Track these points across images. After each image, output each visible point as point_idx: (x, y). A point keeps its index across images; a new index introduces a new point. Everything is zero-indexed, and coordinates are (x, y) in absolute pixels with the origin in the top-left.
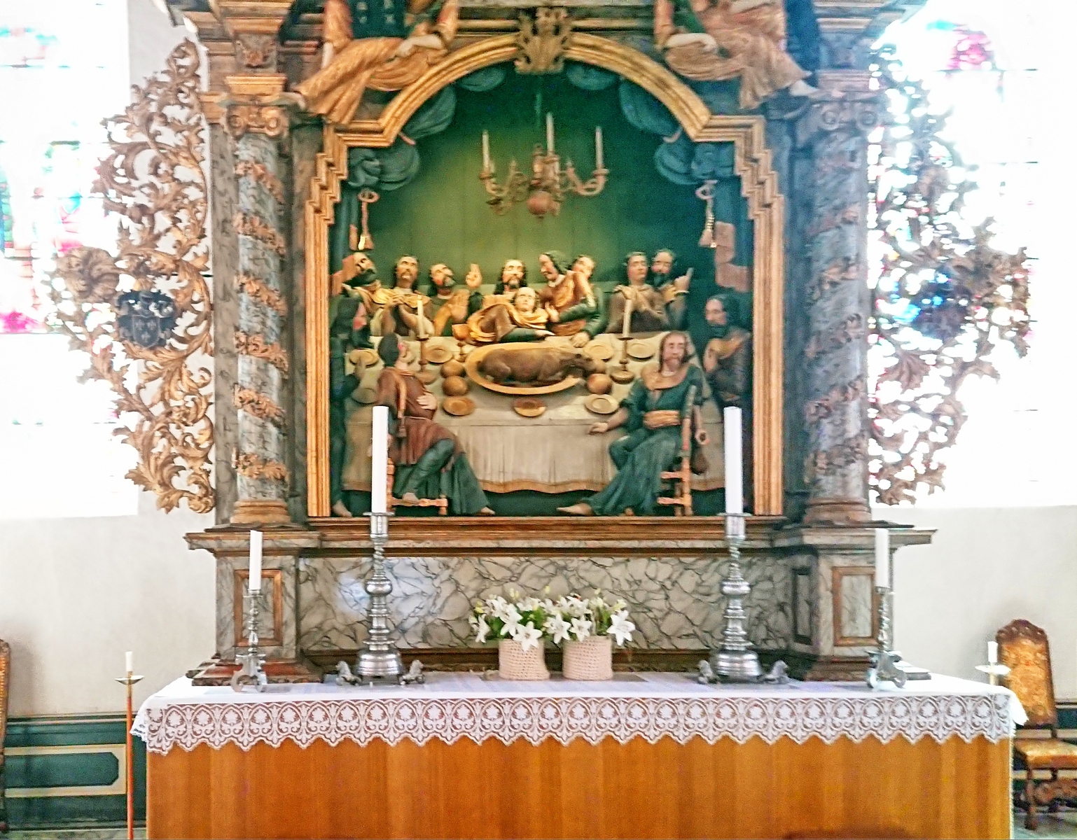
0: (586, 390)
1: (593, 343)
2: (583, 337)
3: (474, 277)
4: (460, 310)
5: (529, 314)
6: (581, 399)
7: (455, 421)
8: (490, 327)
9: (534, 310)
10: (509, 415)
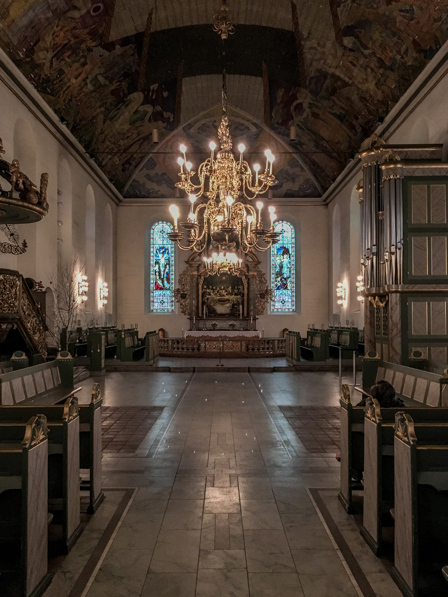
0: (229, 303)
1: (231, 297)
2: (230, 296)
3: (218, 289)
4: (216, 293)
5: (224, 293)
7: (215, 306)
8: (220, 295)
10: (221, 305)
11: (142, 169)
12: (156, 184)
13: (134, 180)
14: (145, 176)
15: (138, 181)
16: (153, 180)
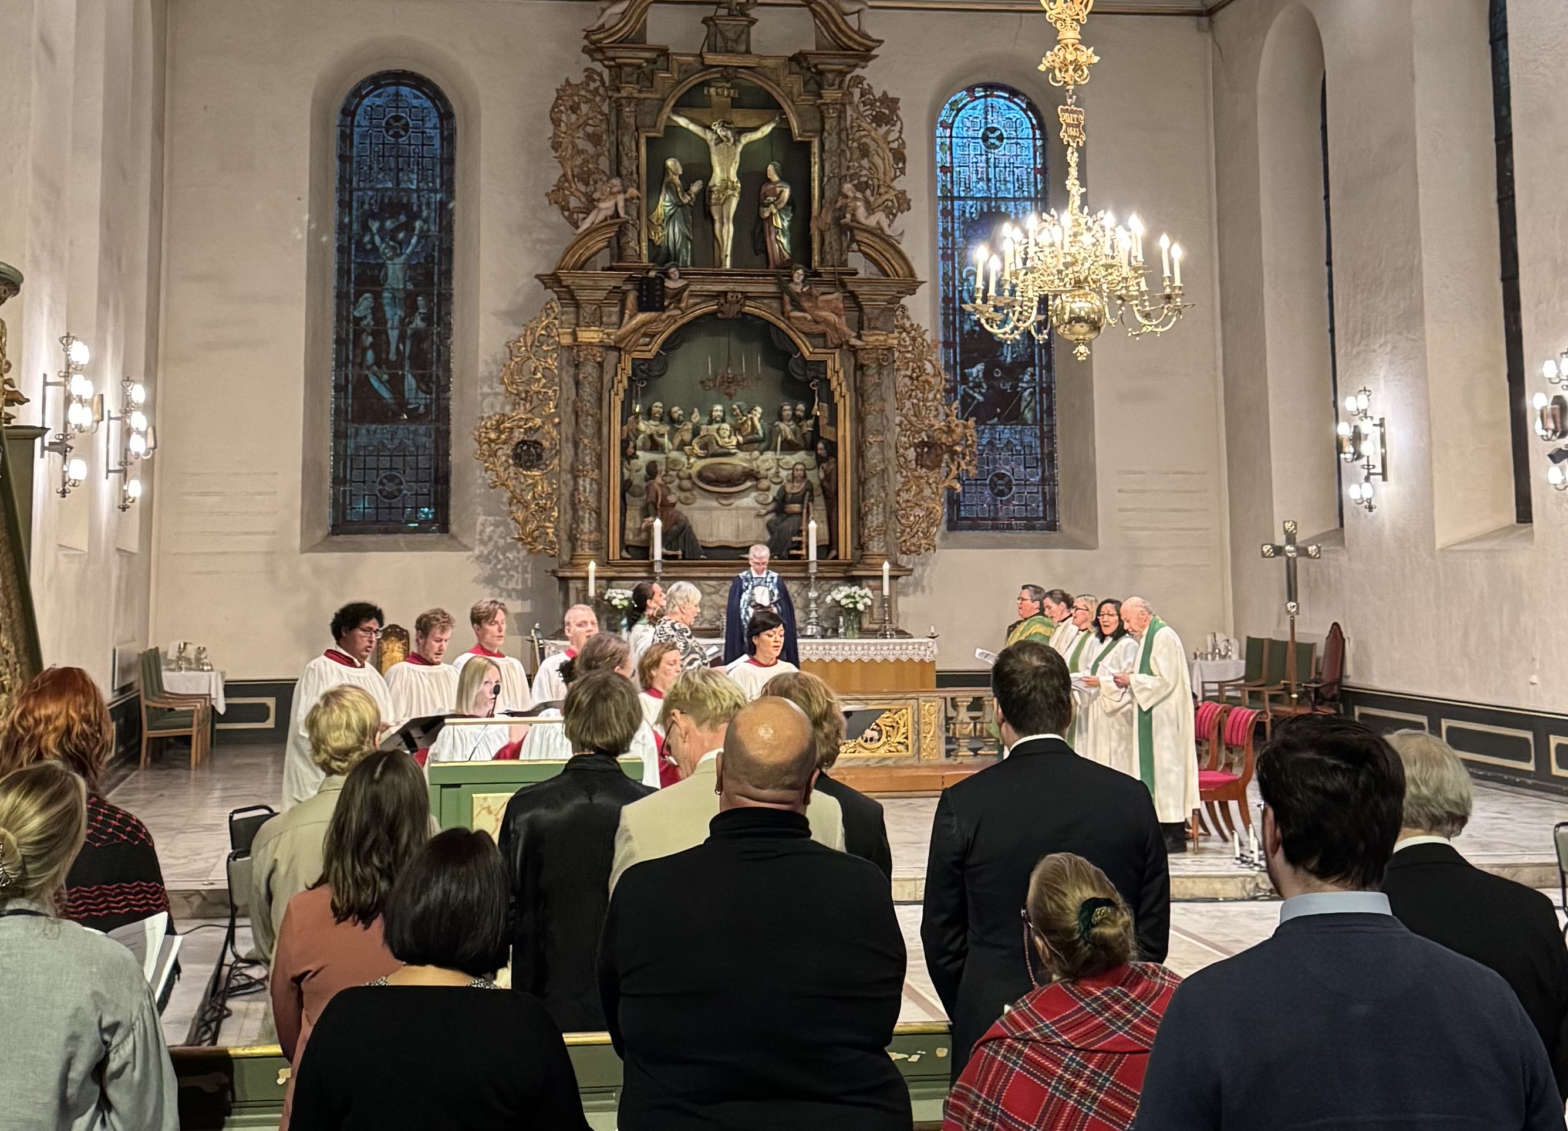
0: (756, 488)
1: (762, 458)
2: (756, 453)
3: (696, 417)
4: (687, 436)
5: (727, 440)
6: (754, 494)
7: (685, 507)
8: (704, 446)
9: (729, 437)
10: (715, 504)
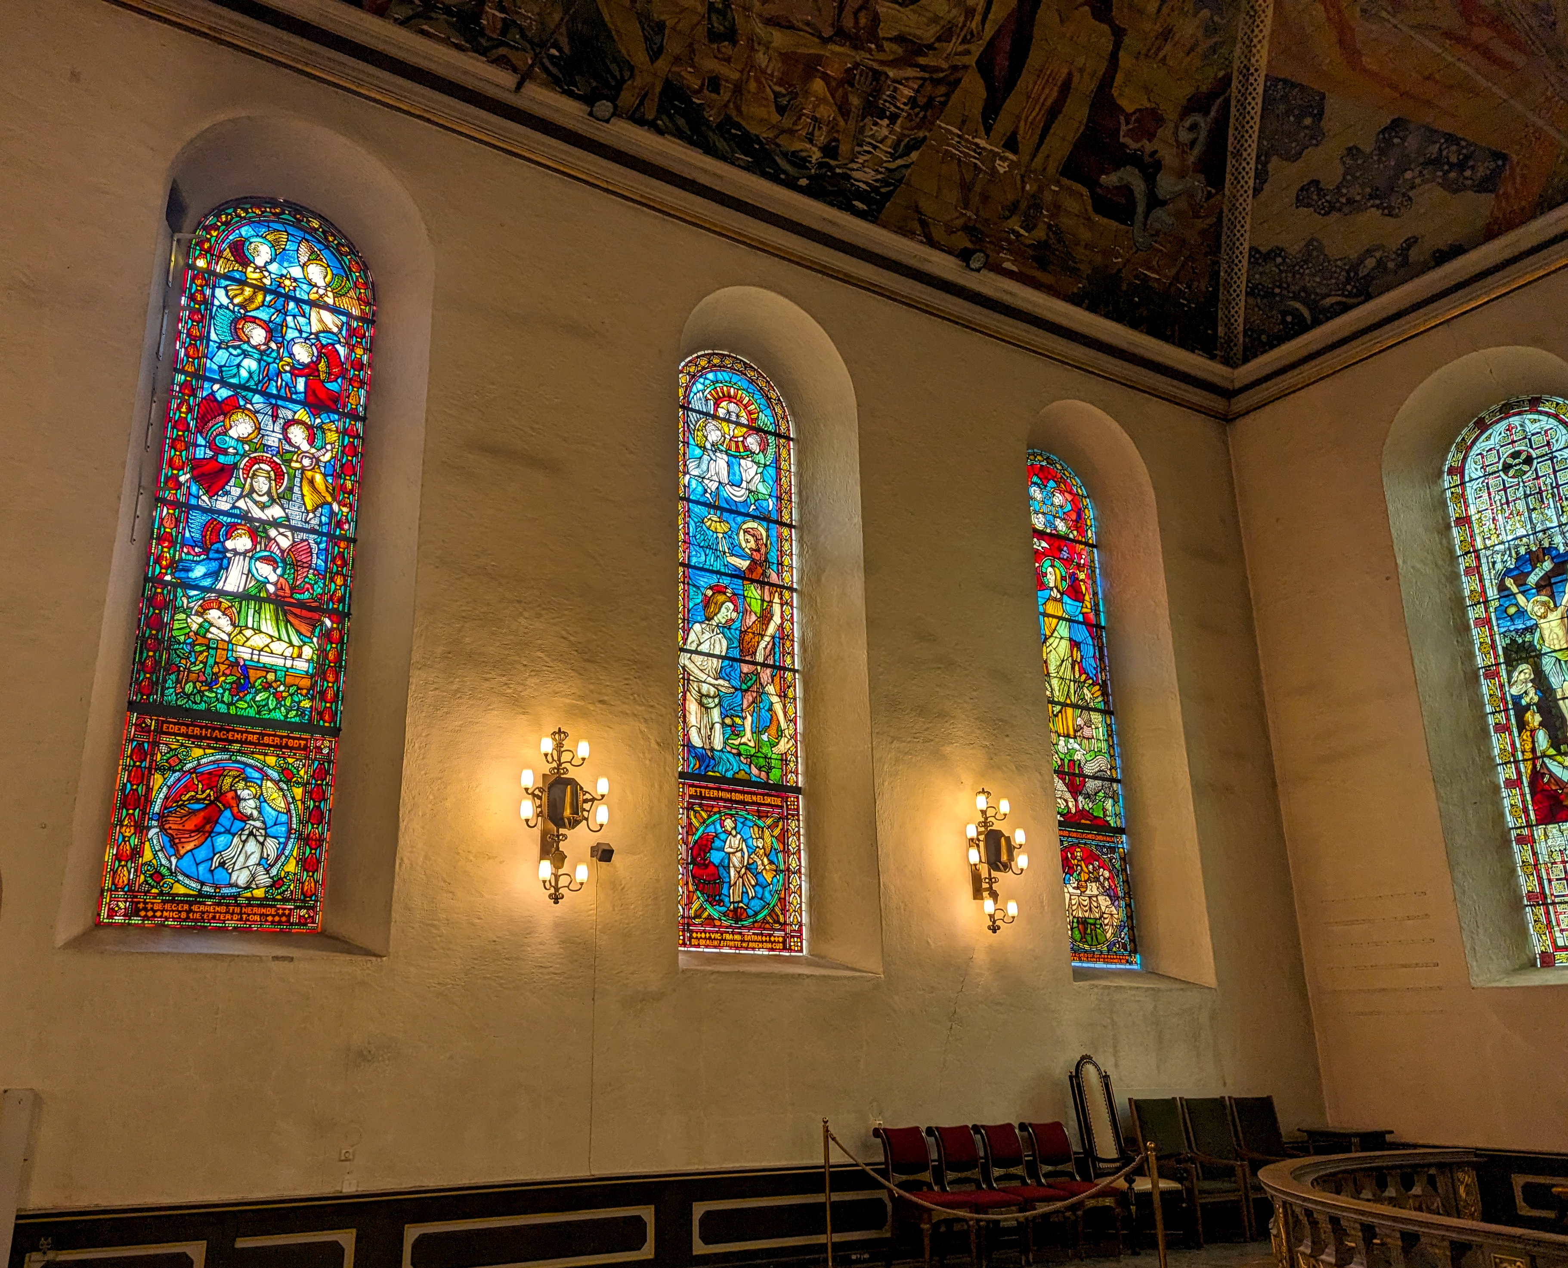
11: (1261, 176)
12: (1376, 213)
13: (1257, 257)
14: (1300, 202)
15: (1278, 251)
16: (1350, 201)
